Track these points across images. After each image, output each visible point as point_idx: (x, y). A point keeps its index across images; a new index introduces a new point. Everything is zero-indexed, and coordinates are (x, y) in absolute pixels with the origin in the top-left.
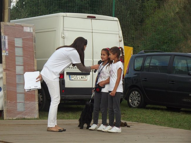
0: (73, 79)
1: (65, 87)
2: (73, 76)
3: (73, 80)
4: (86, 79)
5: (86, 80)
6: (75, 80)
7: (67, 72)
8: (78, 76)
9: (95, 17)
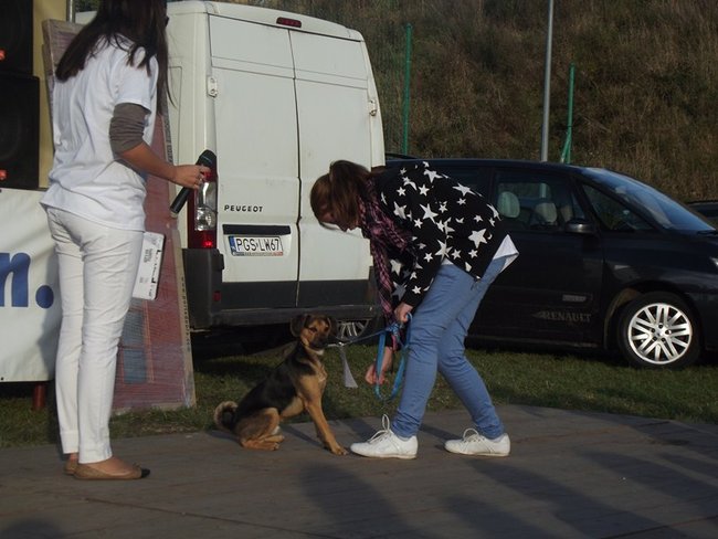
0: (242, 249)
1: (224, 280)
2: (242, 239)
3: (242, 254)
4: (280, 250)
5: (281, 254)
6: (250, 254)
7: (224, 226)
8: (256, 239)
9: (298, 24)
